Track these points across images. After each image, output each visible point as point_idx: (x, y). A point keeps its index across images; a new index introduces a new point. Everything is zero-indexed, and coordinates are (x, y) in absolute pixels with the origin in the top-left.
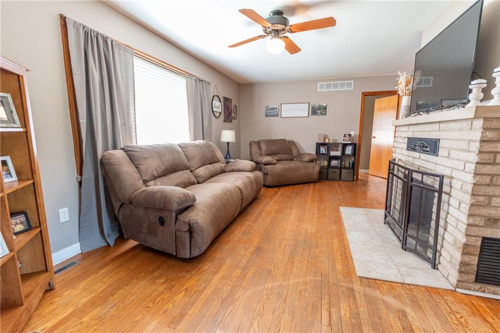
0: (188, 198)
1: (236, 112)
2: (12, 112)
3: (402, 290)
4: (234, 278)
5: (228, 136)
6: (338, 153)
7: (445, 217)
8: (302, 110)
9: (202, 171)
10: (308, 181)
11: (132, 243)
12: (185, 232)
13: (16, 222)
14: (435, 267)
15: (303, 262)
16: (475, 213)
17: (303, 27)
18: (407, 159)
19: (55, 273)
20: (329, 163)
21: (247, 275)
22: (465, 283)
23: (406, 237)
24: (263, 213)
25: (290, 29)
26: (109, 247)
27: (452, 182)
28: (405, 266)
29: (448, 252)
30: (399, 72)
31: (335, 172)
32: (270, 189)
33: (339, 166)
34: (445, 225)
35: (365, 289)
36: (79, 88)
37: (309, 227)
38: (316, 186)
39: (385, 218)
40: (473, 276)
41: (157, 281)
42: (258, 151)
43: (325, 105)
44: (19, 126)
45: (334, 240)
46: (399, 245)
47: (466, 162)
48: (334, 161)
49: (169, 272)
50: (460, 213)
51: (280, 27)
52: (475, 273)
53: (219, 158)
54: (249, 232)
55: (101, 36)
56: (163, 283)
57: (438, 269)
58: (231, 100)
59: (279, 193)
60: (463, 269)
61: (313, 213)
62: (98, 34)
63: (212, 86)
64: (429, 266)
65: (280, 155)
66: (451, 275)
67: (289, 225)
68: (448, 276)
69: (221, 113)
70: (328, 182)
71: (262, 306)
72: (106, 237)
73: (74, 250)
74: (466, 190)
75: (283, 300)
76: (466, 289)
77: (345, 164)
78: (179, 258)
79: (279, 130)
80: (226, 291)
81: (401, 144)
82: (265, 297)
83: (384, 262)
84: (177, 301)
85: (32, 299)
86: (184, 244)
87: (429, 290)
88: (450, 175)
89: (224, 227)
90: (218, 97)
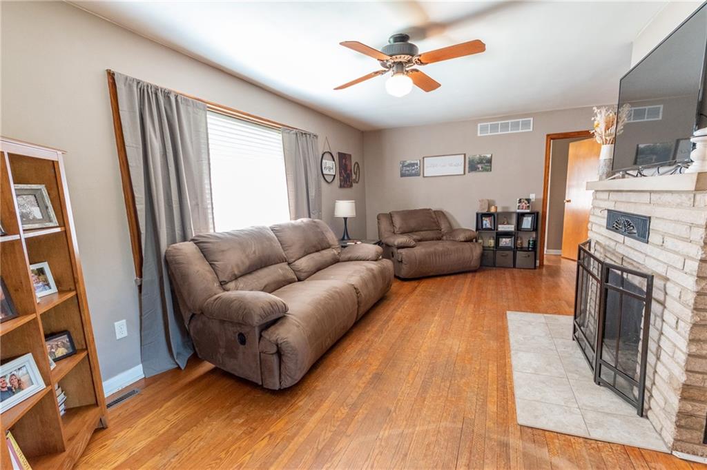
0: (276, 308)
1: (358, 173)
2: (47, 208)
3: (584, 448)
4: (338, 421)
5: (345, 208)
6: (511, 228)
7: (657, 338)
8: (455, 165)
9: (304, 263)
10: (464, 270)
11: (207, 366)
12: (272, 354)
13: (57, 345)
14: (642, 413)
15: (439, 399)
16: (701, 337)
17: (438, 56)
18: (607, 243)
19: (109, 406)
20: (497, 242)
21: (357, 416)
22: (687, 444)
23: (600, 365)
24: (392, 321)
25: (418, 60)
26: (178, 371)
27: (667, 286)
28: (596, 410)
29: (661, 393)
30: (595, 108)
31: (507, 255)
32: (406, 283)
33: (513, 247)
34: (657, 350)
35: (526, 445)
36: (134, 165)
37: (456, 345)
38: (476, 277)
39: (574, 332)
40: (700, 433)
41: (234, 421)
42: (389, 228)
43: (489, 156)
44: (56, 225)
45: (490, 366)
46: (590, 374)
47: (686, 258)
48: (504, 240)
49: (251, 409)
50: (677, 335)
51: (404, 58)
52: (704, 430)
53: (331, 242)
54: (367, 351)
55: (161, 91)
56: (242, 424)
57: (647, 417)
58: (350, 156)
59: (419, 289)
60: (683, 422)
61: (465, 321)
62: (157, 89)
63: (321, 141)
64: (633, 411)
65: (422, 233)
66: (666, 429)
67: (427, 339)
68: (661, 429)
69: (335, 176)
70: (494, 271)
71: (370, 465)
72: (175, 357)
73: (136, 373)
74: (686, 301)
75: (402, 456)
76: (688, 453)
77: (522, 243)
78: (265, 388)
79: (421, 196)
80: (324, 440)
81: (599, 219)
82: (377, 451)
83: (563, 404)
84: (257, 452)
85: (76, 444)
86: (271, 371)
87: (627, 450)
88: (664, 274)
89: (330, 345)
90: (331, 154)
